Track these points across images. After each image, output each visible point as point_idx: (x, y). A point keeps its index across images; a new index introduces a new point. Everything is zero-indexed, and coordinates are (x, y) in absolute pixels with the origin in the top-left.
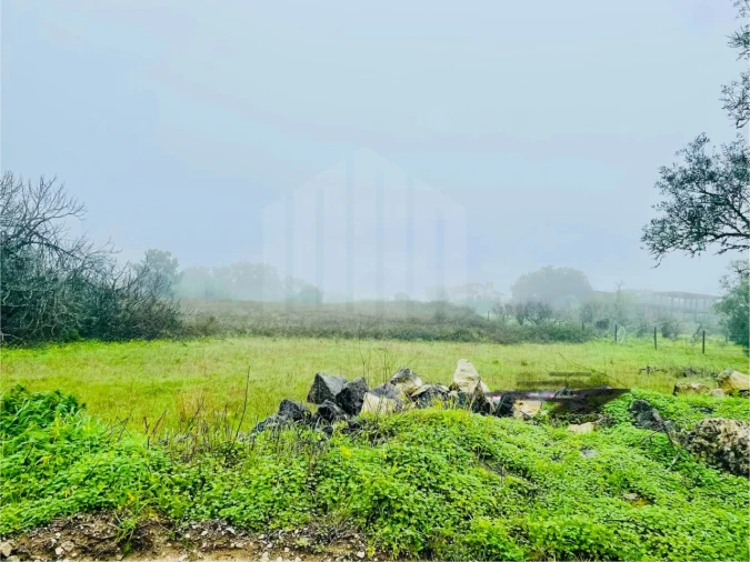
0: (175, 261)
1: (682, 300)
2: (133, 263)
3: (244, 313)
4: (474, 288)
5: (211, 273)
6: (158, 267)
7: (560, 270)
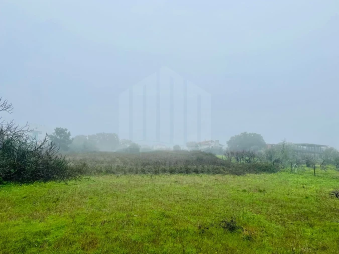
0: (69, 133)
1: (302, 147)
2: (49, 134)
3: (102, 159)
4: (210, 143)
5: (87, 138)
6: (61, 136)
7: (250, 134)
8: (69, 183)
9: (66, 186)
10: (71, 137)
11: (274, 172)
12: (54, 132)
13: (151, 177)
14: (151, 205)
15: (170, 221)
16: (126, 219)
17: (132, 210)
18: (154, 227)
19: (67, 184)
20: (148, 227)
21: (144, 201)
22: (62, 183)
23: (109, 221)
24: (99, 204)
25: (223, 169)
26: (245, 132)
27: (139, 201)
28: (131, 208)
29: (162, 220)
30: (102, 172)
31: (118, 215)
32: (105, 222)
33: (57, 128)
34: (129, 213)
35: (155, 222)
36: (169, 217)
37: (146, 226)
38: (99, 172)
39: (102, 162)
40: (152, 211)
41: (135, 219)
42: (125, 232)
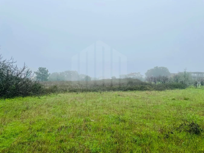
4: (135, 74)
5: (59, 74)
6: (42, 73)
7: (160, 68)
8: (41, 97)
9: (39, 99)
10: (48, 73)
11: (184, 88)
12: (38, 70)
13: (101, 93)
14: (105, 111)
15: (127, 125)
16: (83, 124)
17: (89, 116)
18: (113, 132)
19: (40, 98)
20: (106, 132)
21: (98, 108)
22: (37, 97)
23: (66, 127)
24: (60, 111)
25: (149, 87)
26: (157, 67)
27: (94, 108)
28: (87, 113)
29: (118, 124)
30: (67, 91)
31: (76, 120)
32: (62, 128)
33: (40, 68)
34: (86, 118)
35: (112, 127)
36: (124, 121)
37: (104, 131)
38: (65, 91)
39: (68, 86)
40: (107, 116)
41: (92, 123)
42: (82, 139)
